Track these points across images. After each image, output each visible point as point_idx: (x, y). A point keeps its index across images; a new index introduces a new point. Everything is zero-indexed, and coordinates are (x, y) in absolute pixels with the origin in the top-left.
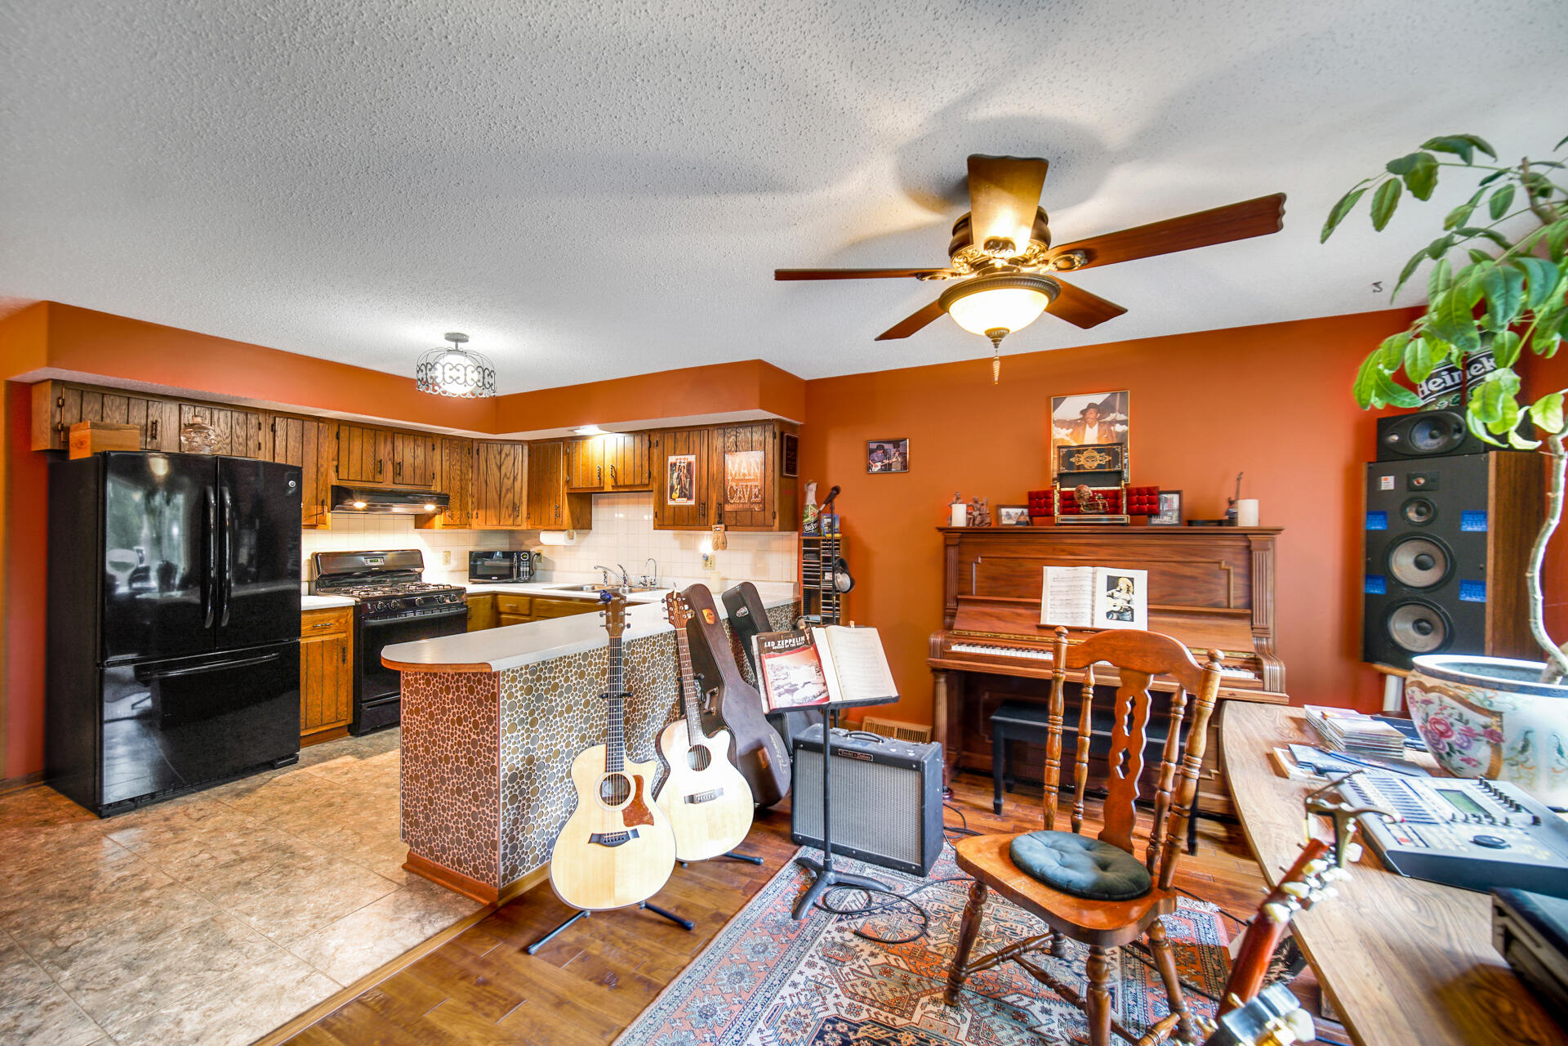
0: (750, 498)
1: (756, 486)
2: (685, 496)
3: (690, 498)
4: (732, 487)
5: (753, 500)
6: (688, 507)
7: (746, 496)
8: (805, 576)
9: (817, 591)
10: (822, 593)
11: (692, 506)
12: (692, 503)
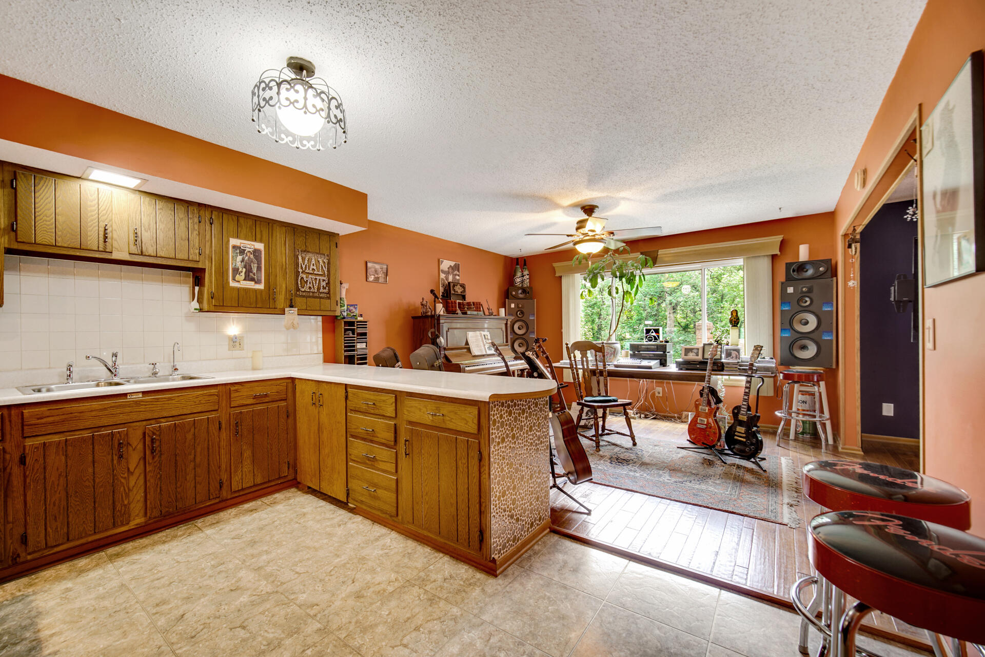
0: (319, 289)
1: (324, 280)
2: (252, 280)
3: (258, 282)
4: (302, 278)
5: (322, 290)
6: (256, 290)
7: (316, 287)
8: (345, 347)
9: (354, 356)
10: (356, 357)
11: (261, 291)
12: (261, 287)
